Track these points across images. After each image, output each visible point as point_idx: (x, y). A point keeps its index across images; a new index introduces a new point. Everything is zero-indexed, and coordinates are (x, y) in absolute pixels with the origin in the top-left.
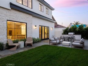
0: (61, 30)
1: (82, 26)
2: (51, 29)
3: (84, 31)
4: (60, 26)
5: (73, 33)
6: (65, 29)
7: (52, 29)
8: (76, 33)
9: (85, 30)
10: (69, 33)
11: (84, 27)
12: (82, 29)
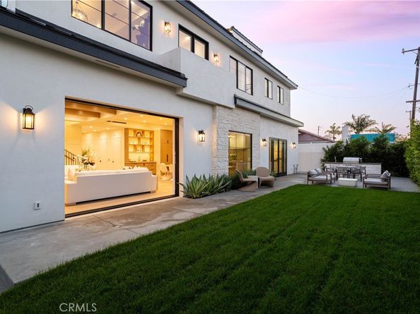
0: (318, 150)
1: (386, 139)
2: (290, 146)
3: (390, 154)
4: (313, 136)
5: (357, 159)
6: (330, 145)
7: (292, 146)
8: (368, 158)
9: (393, 151)
10: (345, 159)
11: (391, 142)
12: (384, 148)
